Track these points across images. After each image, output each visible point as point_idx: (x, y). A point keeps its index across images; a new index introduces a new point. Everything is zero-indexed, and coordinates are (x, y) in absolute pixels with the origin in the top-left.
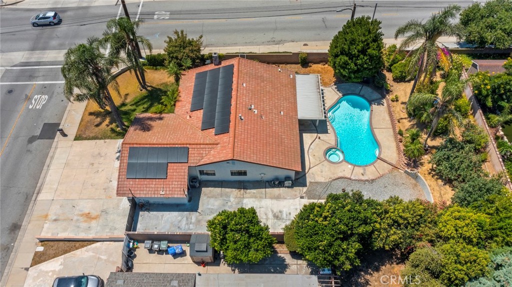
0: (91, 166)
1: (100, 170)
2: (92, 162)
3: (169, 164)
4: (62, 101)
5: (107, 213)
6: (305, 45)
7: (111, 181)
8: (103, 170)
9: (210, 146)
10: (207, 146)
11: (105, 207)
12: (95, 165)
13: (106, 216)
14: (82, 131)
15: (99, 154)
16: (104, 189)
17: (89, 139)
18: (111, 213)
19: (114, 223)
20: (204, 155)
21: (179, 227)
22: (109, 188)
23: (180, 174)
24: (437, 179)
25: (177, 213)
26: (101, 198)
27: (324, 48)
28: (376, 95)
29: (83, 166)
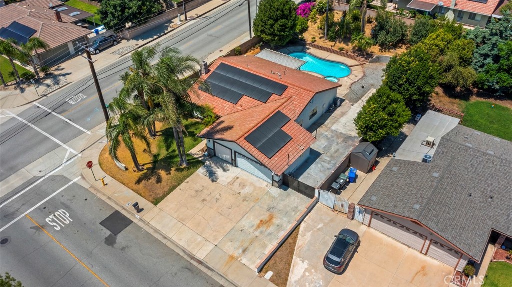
0: (205, 202)
1: (218, 196)
2: (200, 200)
3: (282, 129)
4: (86, 199)
5: (273, 208)
6: (221, 51)
7: (240, 193)
8: (220, 195)
9: (290, 101)
10: (288, 103)
11: (266, 207)
12: (208, 198)
13: (277, 210)
14: (151, 195)
15: (197, 191)
16: (243, 201)
17: (169, 193)
18: (276, 205)
19: (289, 206)
20: (293, 108)
21: (328, 169)
22: (246, 197)
23: (296, 129)
24: (389, 50)
25: (313, 165)
26: (251, 206)
27: (246, 38)
28: (300, 48)
29: (198, 208)
